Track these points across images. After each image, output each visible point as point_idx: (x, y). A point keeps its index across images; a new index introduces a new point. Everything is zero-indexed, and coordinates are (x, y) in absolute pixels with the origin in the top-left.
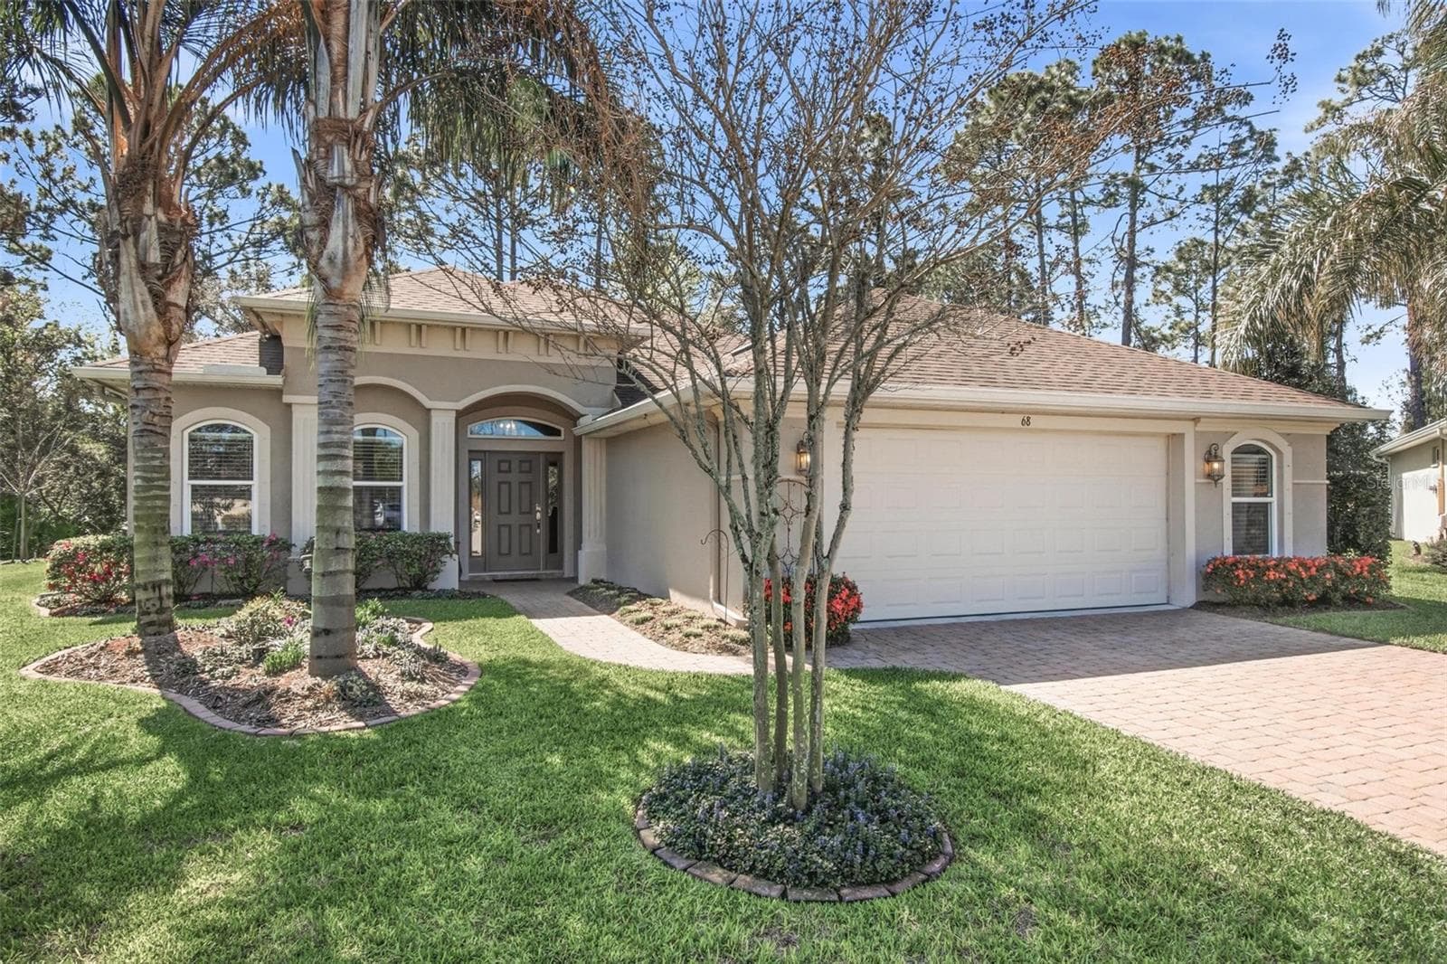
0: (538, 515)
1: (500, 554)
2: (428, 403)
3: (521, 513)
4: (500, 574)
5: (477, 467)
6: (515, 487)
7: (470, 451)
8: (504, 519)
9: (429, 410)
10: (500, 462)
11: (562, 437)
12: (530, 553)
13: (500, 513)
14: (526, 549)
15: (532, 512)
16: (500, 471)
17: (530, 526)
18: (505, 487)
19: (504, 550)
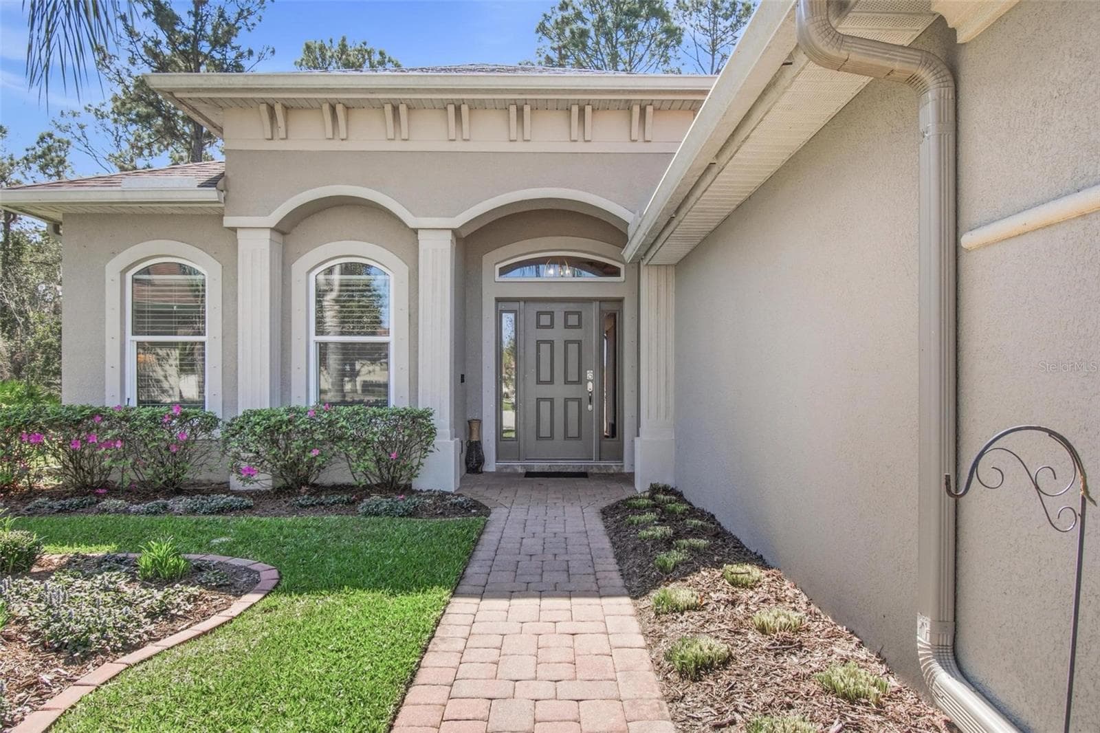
0: (590, 386)
1: (539, 437)
2: (412, 222)
3: (567, 382)
4: (537, 466)
5: (508, 320)
6: (559, 348)
7: (498, 300)
8: (545, 391)
9: (415, 231)
10: (539, 314)
11: (622, 277)
12: (579, 437)
13: (539, 382)
14: (573, 431)
15: (580, 381)
16: (539, 326)
17: (579, 400)
18: (545, 348)
19: (545, 432)
